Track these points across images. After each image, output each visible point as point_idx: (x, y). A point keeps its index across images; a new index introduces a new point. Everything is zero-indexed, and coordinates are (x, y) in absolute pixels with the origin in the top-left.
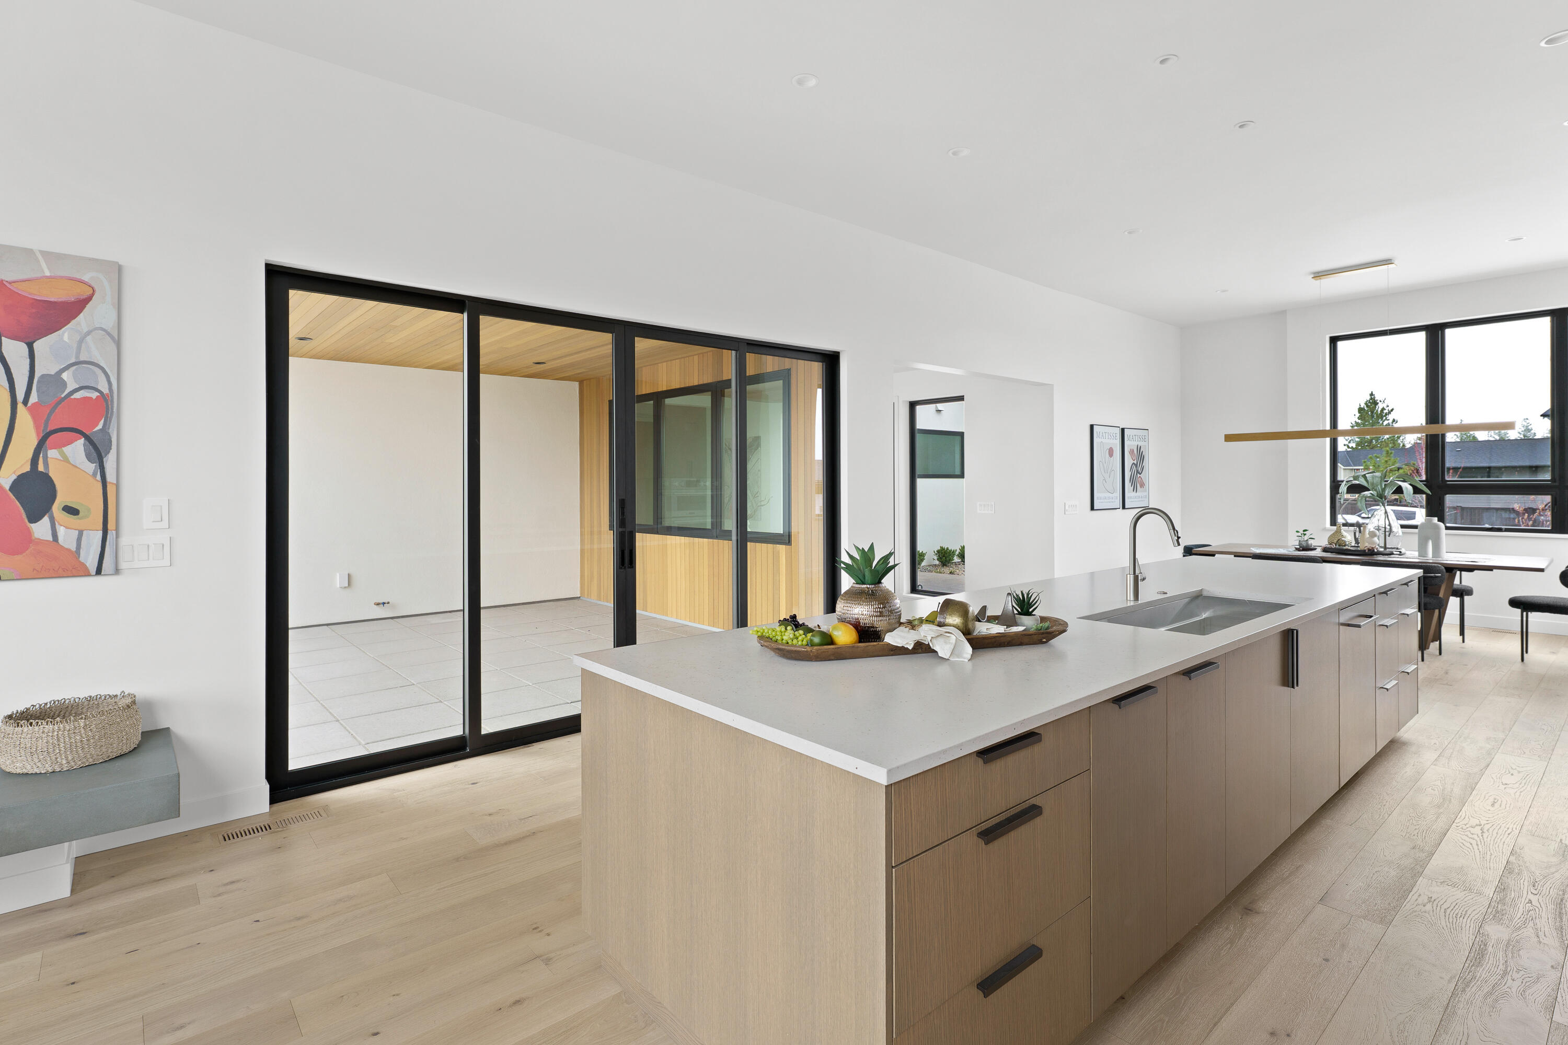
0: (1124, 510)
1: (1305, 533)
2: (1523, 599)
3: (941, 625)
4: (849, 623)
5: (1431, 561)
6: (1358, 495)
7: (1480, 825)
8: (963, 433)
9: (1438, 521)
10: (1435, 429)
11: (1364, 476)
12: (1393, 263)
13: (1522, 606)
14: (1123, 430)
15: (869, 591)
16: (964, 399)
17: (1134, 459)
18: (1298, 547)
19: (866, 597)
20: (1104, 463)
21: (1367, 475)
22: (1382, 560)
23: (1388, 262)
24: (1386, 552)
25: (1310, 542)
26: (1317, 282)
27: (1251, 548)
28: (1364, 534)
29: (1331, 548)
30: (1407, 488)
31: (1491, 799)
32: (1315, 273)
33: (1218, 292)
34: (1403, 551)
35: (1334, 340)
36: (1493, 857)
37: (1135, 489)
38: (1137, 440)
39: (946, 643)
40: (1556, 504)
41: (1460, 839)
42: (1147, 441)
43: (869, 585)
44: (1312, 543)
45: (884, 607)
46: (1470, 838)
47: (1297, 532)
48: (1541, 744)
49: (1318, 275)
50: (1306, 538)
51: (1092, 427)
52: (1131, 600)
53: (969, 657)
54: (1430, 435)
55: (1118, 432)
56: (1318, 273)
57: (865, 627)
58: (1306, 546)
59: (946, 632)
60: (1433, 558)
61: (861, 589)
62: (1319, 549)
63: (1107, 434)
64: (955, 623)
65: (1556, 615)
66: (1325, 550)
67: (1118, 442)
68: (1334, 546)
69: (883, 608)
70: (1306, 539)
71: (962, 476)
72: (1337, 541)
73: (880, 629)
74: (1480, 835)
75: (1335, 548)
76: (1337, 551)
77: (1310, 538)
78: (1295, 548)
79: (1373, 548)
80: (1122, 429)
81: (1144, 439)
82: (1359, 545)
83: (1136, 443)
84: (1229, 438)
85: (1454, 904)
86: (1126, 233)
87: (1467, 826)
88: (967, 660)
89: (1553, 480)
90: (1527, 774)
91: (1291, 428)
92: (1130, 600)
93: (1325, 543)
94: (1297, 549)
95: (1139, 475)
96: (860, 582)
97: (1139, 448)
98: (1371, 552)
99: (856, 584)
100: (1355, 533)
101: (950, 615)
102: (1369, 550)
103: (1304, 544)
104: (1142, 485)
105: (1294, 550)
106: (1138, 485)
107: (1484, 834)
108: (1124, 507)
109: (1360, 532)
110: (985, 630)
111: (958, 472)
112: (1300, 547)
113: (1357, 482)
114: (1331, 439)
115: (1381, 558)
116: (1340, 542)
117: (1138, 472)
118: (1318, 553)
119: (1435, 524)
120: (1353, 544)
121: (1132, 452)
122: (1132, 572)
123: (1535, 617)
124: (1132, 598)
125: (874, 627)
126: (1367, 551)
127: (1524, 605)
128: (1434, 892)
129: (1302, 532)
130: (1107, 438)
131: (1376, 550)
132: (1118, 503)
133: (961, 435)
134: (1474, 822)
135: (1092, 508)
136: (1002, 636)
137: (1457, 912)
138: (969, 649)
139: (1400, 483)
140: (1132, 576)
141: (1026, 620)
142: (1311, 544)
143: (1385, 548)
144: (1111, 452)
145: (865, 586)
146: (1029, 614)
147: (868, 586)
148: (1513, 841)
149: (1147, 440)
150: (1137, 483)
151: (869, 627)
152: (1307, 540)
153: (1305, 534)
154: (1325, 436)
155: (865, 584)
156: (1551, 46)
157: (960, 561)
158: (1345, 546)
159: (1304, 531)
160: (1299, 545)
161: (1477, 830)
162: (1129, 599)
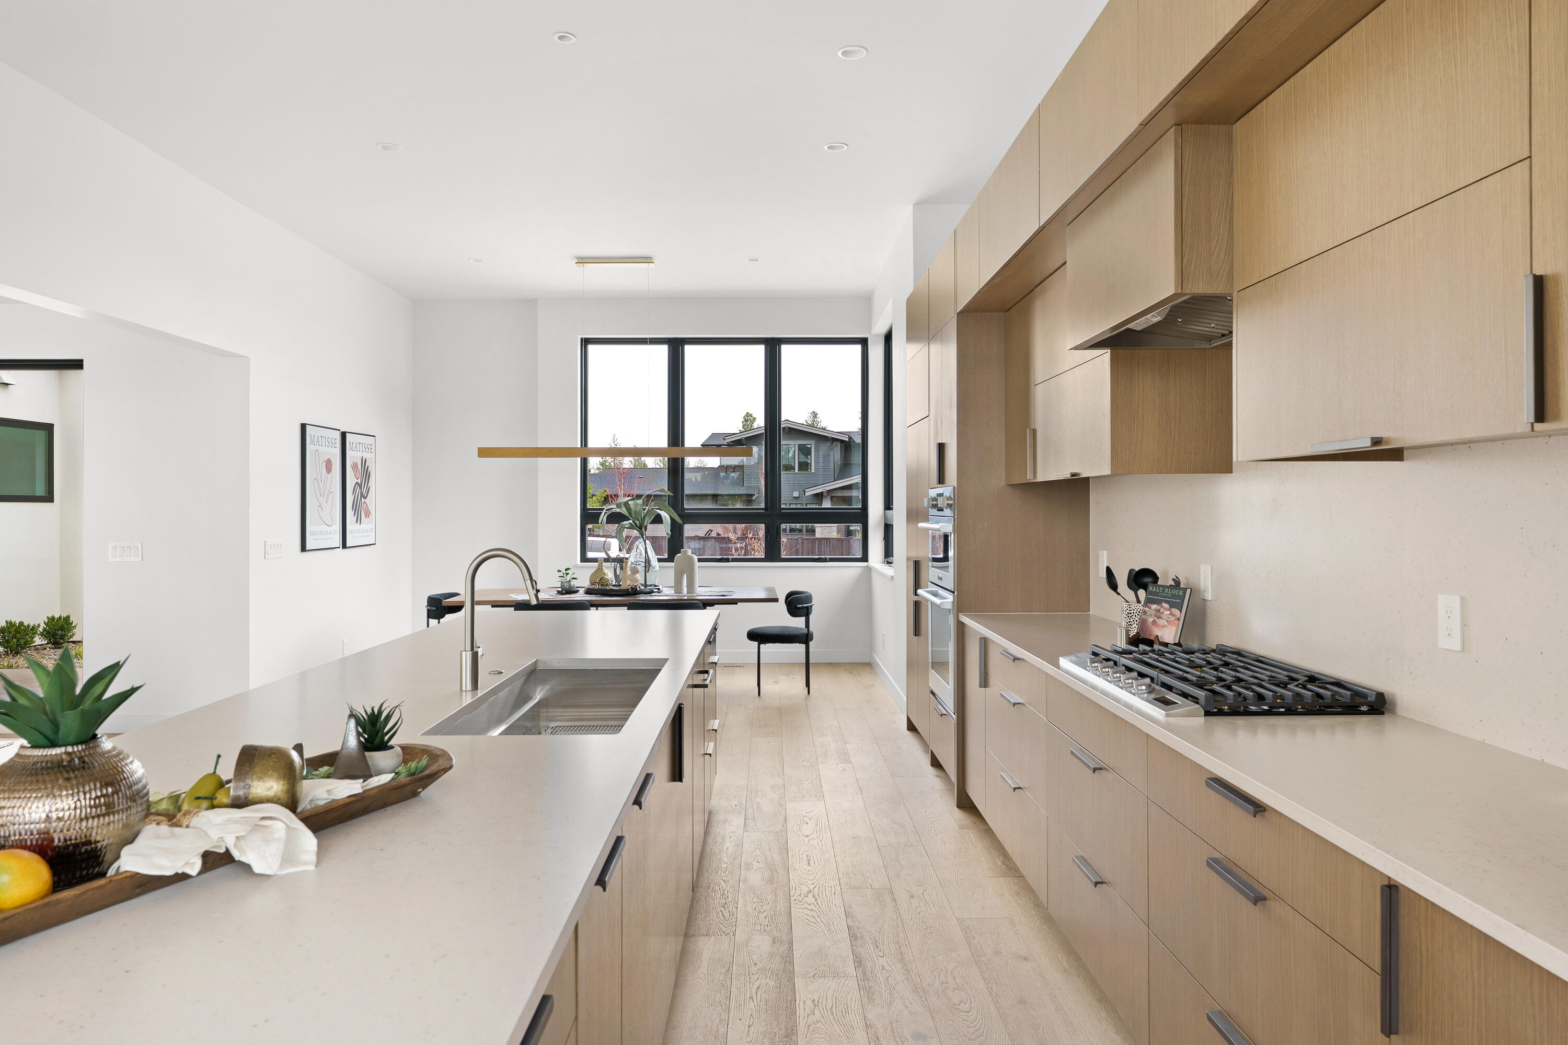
0: (345, 550)
1: (567, 572)
2: (759, 631)
3: (240, 803)
4: (21, 845)
5: (686, 598)
6: (618, 525)
7: (810, 892)
8: (51, 426)
9: (692, 553)
10: (676, 452)
11: (626, 504)
12: (653, 263)
13: (759, 639)
14: (344, 435)
15: (72, 760)
16: (82, 365)
17: (357, 477)
18: (560, 589)
19: (66, 776)
20: (320, 482)
21: (629, 502)
22: (643, 600)
23: (647, 260)
24: (647, 590)
25: (574, 583)
26: (579, 269)
27: (511, 595)
28: (626, 571)
29: (595, 589)
30: (665, 517)
31: (805, 859)
32: (578, 258)
33: (471, 260)
34: (660, 587)
35: (586, 342)
36: (835, 925)
37: (358, 520)
38: (361, 451)
39: (266, 841)
40: (768, 533)
41: (803, 915)
42: (374, 452)
43: (72, 745)
44: (575, 583)
45: (115, 792)
46: (810, 910)
47: (559, 571)
48: (811, 782)
49: (582, 261)
50: (568, 578)
51: (303, 427)
52: (468, 689)
53: (313, 857)
54: (672, 458)
55: (338, 436)
56: (582, 258)
57: (68, 846)
58: (569, 589)
59: (263, 818)
60: (687, 594)
61: (49, 759)
62: (582, 591)
63: (324, 439)
64: (271, 793)
65: (784, 644)
66: (589, 592)
67: (338, 451)
68: (597, 586)
69: (113, 793)
70: (568, 580)
71: (48, 497)
72: (600, 581)
73: (105, 843)
74: (815, 903)
75: (598, 590)
76: (601, 593)
77: (573, 578)
78: (557, 591)
79: (635, 586)
80: (342, 432)
81: (369, 449)
82: (621, 583)
83: (360, 455)
84: (484, 452)
85: (834, 999)
86: (379, 146)
87: (802, 896)
88: (312, 868)
89: (766, 509)
90: (817, 818)
91: (542, 444)
92: (466, 691)
93: (586, 584)
94: (559, 592)
95: (363, 500)
96: (42, 741)
97: (364, 462)
98: (634, 592)
99: (32, 747)
100: (615, 570)
101: (260, 779)
102: (632, 588)
103: (566, 585)
104: (368, 514)
105: (556, 594)
106: (363, 514)
107: (818, 901)
108: (344, 546)
109: (621, 568)
110: (325, 795)
111: (40, 491)
112: (563, 590)
113: (618, 510)
114: (581, 459)
115: (643, 598)
116: (603, 581)
117: (362, 495)
118: (580, 596)
119: (690, 557)
120: (614, 583)
121: (355, 466)
122: (468, 647)
123: (767, 648)
124: (469, 687)
125: (89, 842)
126: (630, 590)
127: (759, 637)
128: (813, 991)
129: (565, 572)
130: (324, 444)
131: (638, 589)
132: (337, 542)
133: (48, 428)
134: (805, 889)
135: (303, 549)
136: (357, 801)
137: (840, 1009)
138: (308, 840)
139: (659, 511)
140: (469, 654)
141: (379, 759)
142: (574, 585)
143: (646, 585)
144: (329, 465)
145: (63, 749)
146: (384, 746)
147: (70, 749)
148: (841, 900)
149: (373, 450)
150: (361, 512)
151: (76, 846)
152: (570, 581)
153: (568, 574)
154: (575, 456)
155: (60, 746)
156: (844, 58)
157: (46, 642)
158: (607, 585)
159: (566, 570)
160: (561, 587)
161: (810, 899)
162: (464, 689)
